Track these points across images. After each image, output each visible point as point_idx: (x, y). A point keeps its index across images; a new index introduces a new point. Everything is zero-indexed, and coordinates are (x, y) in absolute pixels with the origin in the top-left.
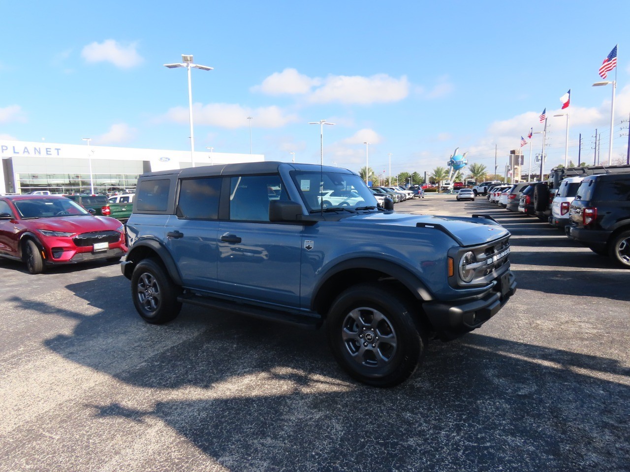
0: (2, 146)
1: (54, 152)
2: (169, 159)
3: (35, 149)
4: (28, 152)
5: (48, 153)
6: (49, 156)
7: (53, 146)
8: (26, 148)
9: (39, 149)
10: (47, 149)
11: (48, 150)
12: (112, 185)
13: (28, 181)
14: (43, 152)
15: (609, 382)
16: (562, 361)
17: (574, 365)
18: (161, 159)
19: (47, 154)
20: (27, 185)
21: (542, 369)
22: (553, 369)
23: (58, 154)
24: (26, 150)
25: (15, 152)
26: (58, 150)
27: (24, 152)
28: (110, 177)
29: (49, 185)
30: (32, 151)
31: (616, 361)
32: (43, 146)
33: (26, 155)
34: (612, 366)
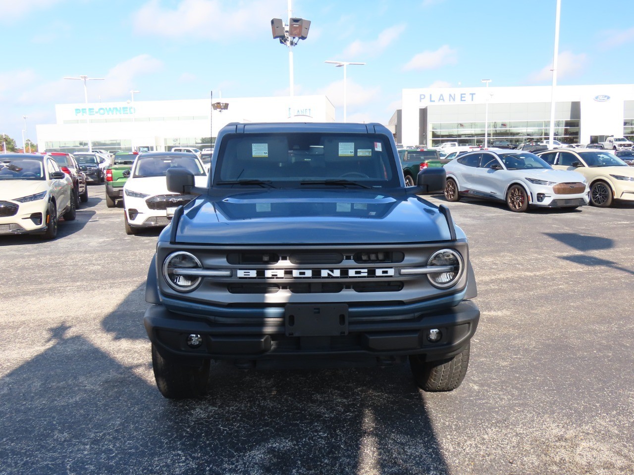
0: (421, 95)
1: (468, 98)
2: (608, 98)
3: (450, 95)
4: (443, 99)
5: (463, 99)
6: (462, 103)
7: (467, 91)
8: (441, 95)
9: (454, 95)
10: (461, 94)
11: (463, 96)
12: (528, 135)
13: (439, 132)
14: (458, 98)
18: (597, 98)
19: (461, 100)
20: (438, 136)
23: (472, 100)
24: (441, 98)
25: (431, 101)
26: (472, 94)
27: (440, 99)
28: (527, 125)
29: (459, 136)
30: (446, 97)
32: (457, 92)
33: (441, 103)
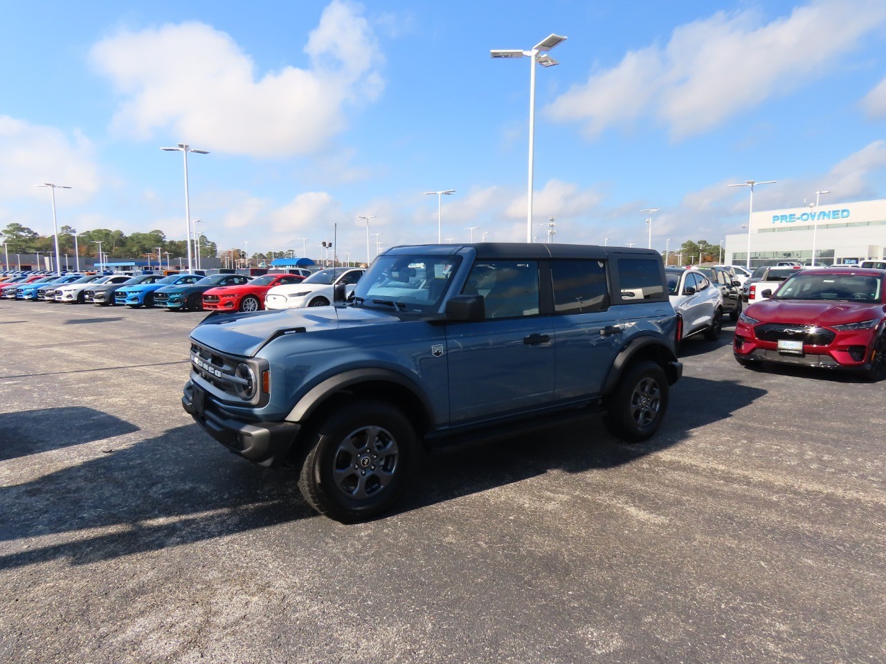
15: (80, 528)
16: (147, 532)
17: (129, 533)
21: (159, 512)
22: (150, 518)
31: (73, 564)
34: (79, 553)
